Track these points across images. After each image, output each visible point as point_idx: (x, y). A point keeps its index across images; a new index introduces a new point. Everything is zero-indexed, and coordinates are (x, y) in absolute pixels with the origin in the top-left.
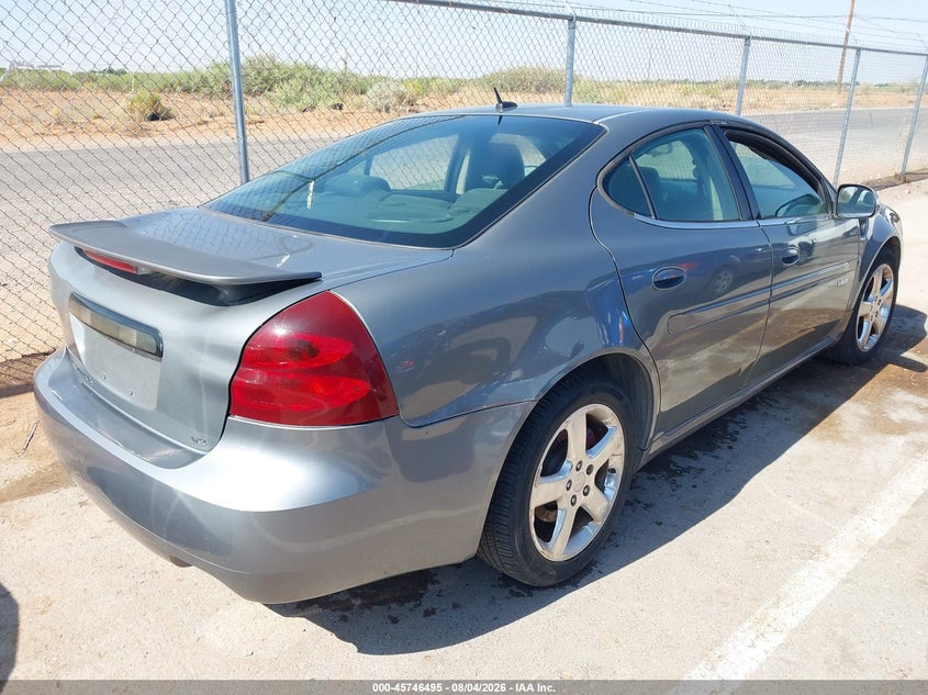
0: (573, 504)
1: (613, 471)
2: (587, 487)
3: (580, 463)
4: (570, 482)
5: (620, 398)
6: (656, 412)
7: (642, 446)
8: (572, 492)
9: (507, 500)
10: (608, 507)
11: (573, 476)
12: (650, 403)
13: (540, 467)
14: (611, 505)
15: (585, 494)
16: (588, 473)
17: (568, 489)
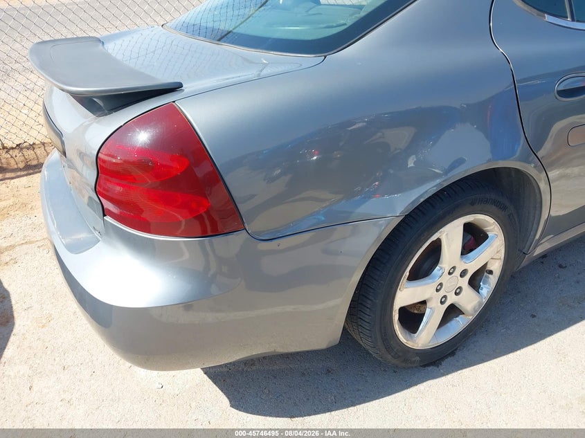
0: (442, 303)
1: (491, 272)
2: (460, 288)
3: (454, 268)
4: (441, 284)
5: (504, 208)
6: (545, 216)
7: (524, 251)
8: (442, 293)
9: (369, 302)
10: (480, 303)
11: (445, 279)
12: (538, 212)
13: (407, 273)
14: (485, 301)
15: (456, 294)
16: (461, 276)
17: (437, 290)
